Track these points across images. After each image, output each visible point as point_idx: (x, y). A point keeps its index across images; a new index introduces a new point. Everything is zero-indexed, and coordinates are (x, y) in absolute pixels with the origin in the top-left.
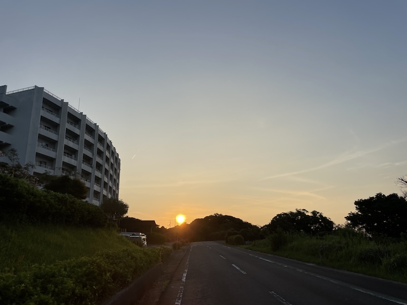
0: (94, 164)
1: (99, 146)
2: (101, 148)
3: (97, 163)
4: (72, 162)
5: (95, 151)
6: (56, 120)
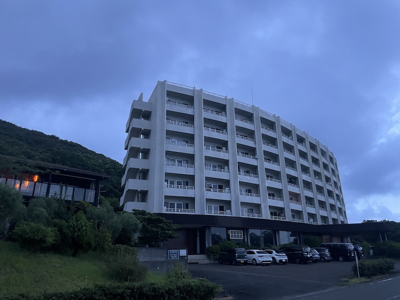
1: (265, 131)
2: (271, 133)
3: (266, 153)
4: (222, 155)
5: (259, 138)
6: (188, 111)
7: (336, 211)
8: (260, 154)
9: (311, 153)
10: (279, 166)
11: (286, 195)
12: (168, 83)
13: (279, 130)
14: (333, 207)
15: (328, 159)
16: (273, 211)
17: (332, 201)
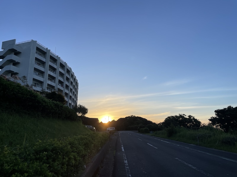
0: (65, 85)
1: (67, 75)
4: (53, 84)
5: (65, 78)
6: (44, 60)
13: (70, 75)
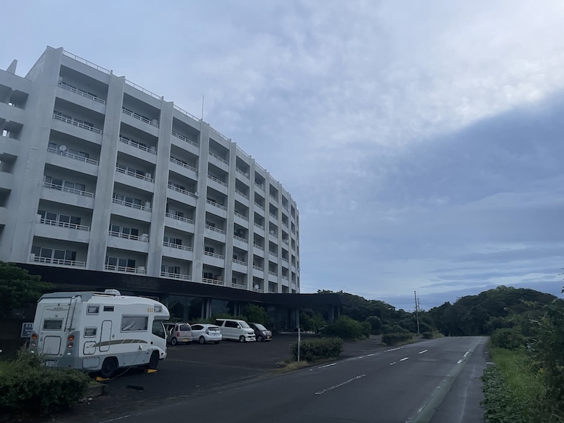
2: (221, 165)
3: (210, 190)
4: (143, 184)
6: (95, 106)
7: (288, 277)
8: (202, 191)
9: (269, 200)
10: (225, 211)
11: (229, 252)
12: (65, 54)
13: (233, 162)
14: (285, 271)
15: (290, 210)
16: (208, 272)
17: (285, 264)
